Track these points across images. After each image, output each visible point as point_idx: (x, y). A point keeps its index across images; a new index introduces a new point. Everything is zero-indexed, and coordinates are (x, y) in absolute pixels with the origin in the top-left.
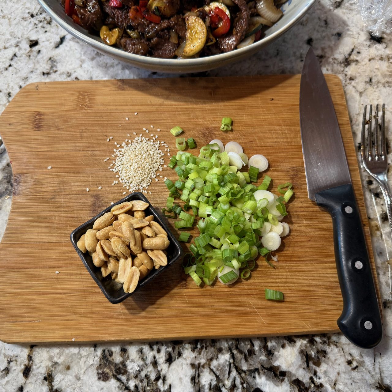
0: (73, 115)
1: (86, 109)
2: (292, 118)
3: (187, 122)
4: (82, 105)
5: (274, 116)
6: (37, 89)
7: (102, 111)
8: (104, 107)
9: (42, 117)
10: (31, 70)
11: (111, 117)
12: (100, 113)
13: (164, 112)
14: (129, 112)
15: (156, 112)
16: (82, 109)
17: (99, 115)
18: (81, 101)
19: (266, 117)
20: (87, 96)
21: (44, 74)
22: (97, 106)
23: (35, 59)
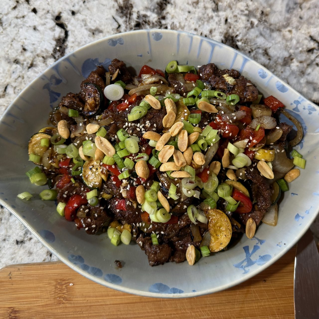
0: (50, 311)
1: (65, 302)
2: (286, 305)
3: (174, 314)
4: (60, 297)
5: (267, 303)
6: (10, 278)
7: (82, 305)
8: (84, 299)
9: (17, 315)
10: (4, 238)
11: (91, 312)
12: (79, 307)
13: (148, 302)
14: (111, 304)
15: (140, 302)
16: (60, 303)
17: (78, 309)
18: (59, 292)
19: (259, 304)
20: (65, 285)
21: (17, 242)
22: (76, 297)
23: (7, 223)
